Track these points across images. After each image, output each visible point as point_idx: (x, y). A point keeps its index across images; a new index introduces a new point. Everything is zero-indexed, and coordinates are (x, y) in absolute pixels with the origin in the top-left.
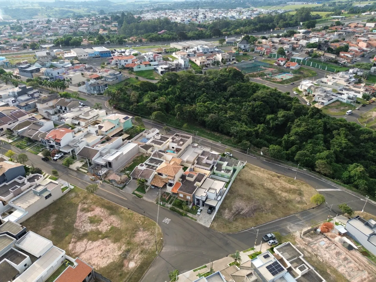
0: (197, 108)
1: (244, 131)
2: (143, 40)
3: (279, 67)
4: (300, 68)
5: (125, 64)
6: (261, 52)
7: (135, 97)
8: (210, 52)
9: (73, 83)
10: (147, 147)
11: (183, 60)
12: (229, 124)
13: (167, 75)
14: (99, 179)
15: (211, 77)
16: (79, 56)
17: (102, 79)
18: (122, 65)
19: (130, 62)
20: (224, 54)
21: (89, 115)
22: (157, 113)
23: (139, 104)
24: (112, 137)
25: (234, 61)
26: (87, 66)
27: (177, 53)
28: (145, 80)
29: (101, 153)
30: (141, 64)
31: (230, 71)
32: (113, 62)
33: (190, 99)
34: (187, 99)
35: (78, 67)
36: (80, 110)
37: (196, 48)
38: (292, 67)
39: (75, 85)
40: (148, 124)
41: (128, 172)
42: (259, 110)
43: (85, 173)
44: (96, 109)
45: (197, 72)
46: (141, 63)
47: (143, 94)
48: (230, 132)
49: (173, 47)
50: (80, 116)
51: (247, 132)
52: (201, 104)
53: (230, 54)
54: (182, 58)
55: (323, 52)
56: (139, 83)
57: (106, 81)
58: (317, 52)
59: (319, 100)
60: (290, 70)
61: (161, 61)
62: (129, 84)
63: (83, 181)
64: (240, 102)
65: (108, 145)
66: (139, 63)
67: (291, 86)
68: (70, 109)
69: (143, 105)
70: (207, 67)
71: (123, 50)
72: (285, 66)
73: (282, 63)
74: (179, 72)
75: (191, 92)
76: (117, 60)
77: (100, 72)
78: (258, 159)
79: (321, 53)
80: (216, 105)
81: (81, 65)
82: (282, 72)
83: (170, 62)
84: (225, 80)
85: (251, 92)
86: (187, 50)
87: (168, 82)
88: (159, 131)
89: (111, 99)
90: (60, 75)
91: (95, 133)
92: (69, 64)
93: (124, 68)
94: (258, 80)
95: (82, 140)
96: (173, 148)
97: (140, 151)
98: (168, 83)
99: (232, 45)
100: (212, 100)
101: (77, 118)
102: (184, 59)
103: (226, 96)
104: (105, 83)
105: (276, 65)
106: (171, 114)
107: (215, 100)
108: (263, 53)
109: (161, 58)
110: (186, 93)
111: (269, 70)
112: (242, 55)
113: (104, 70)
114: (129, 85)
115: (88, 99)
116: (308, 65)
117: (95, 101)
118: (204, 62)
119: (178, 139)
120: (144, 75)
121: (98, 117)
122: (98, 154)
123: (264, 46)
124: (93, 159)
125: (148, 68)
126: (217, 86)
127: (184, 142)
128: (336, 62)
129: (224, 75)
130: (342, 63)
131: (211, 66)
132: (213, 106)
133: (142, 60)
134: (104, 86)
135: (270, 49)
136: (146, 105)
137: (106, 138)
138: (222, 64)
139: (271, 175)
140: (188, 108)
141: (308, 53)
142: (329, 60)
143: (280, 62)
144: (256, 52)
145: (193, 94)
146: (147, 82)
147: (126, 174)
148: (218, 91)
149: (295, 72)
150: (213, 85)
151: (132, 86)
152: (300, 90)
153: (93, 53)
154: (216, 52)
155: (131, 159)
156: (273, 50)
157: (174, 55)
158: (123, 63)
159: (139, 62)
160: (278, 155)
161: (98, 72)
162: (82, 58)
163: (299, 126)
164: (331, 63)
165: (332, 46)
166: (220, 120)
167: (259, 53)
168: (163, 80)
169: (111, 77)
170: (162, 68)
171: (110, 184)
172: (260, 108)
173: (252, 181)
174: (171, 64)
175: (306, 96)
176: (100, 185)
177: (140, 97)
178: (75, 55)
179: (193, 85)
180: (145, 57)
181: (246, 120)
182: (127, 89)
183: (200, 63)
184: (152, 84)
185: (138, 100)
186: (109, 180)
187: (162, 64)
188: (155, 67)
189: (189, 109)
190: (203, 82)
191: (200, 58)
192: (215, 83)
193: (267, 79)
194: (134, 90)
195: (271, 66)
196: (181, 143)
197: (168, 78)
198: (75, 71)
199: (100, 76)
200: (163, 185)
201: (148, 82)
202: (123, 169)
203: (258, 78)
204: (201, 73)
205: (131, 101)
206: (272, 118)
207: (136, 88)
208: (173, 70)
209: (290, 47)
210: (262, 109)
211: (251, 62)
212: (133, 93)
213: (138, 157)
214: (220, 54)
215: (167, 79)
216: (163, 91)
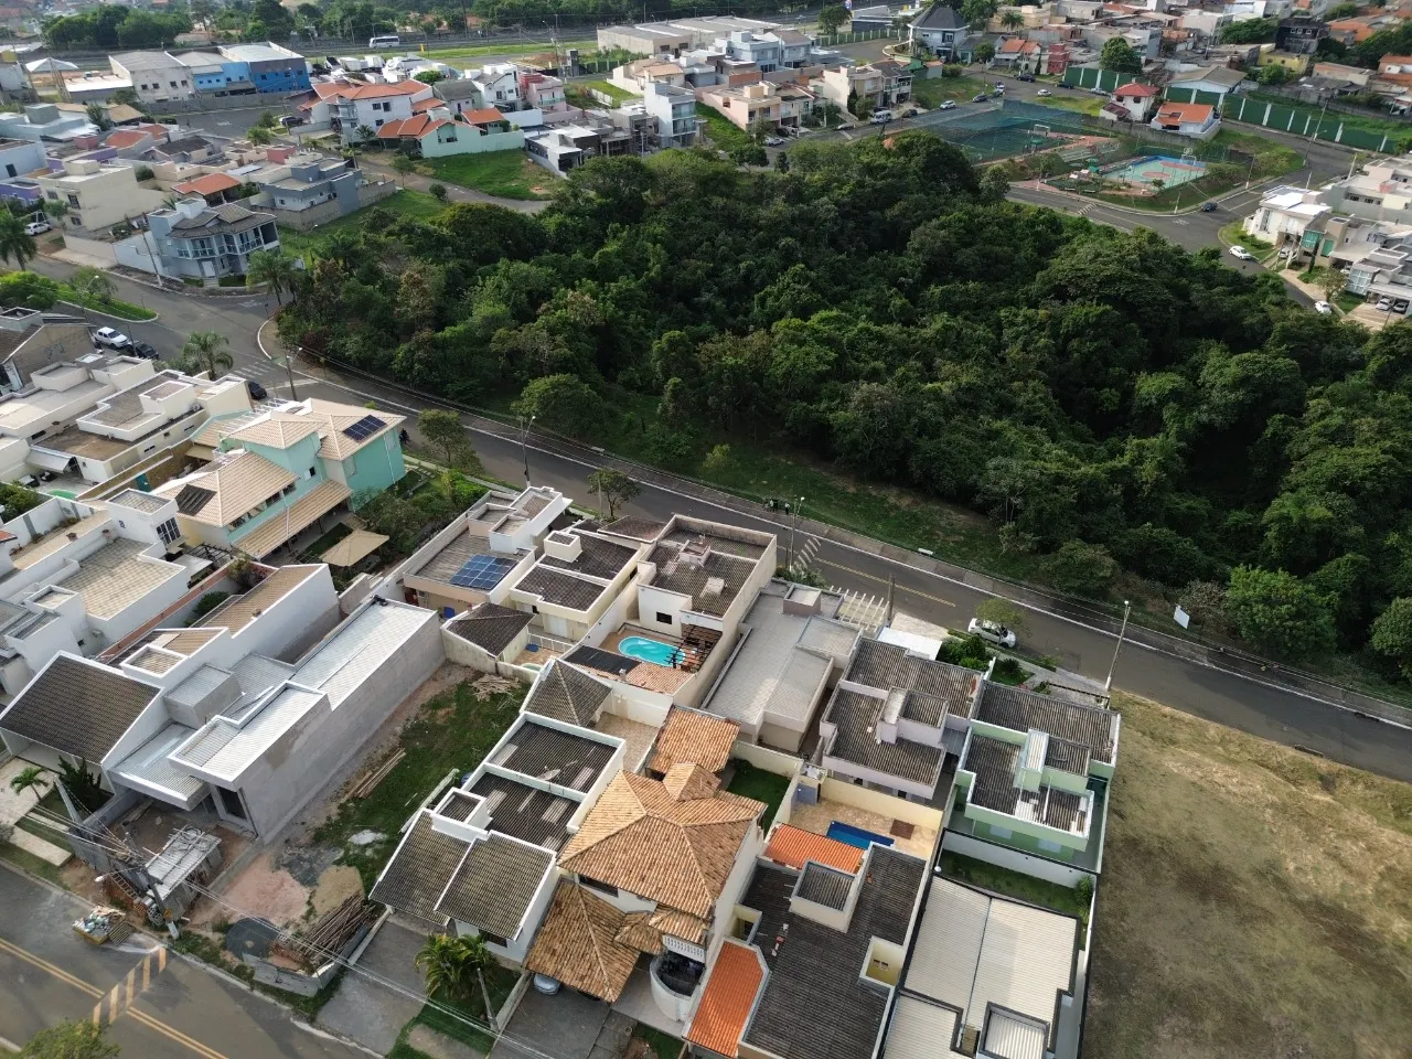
0: (775, 352)
1: (1059, 479)
2: (471, 21)
3: (1122, 127)
4: (1221, 133)
5: (379, 123)
6: (1024, 63)
7: (424, 292)
8: (788, 64)
9: (90, 220)
10: (496, 626)
11: (666, 99)
12: (968, 442)
13: (596, 170)
14: (148, 923)
15: (817, 177)
16: (144, 87)
17: (254, 200)
18: (364, 129)
19: (401, 109)
20: (859, 72)
21: (138, 413)
22: (554, 386)
23: (448, 332)
24: (265, 560)
25: (908, 107)
26: (175, 131)
27: (633, 68)
28: (479, 200)
29: (167, 704)
30: (458, 124)
31: (905, 149)
32: (318, 111)
33: (722, 294)
34: (706, 297)
35: (132, 137)
36: (90, 381)
37: (722, 44)
38: (1190, 129)
39: (99, 235)
40: (500, 448)
41: (366, 837)
42: (1090, 346)
43: (46, 867)
44: (190, 372)
45: (741, 157)
46: (458, 118)
47: (468, 273)
48: (974, 490)
49: (611, 48)
50: (85, 423)
51: (1078, 483)
52: (796, 328)
53: (888, 68)
54: (660, 91)
55: (1306, 58)
56: (447, 214)
57: (273, 208)
58: (1277, 60)
59: (1375, 288)
60: (1178, 142)
61: (556, 106)
62: (393, 221)
63: (23, 954)
64: (978, 309)
65: (226, 637)
66: (450, 118)
67: (1205, 216)
68: (26, 380)
69: (468, 338)
70: (782, 133)
71: (370, 60)
72: (1156, 124)
73: (1137, 111)
74: (654, 159)
75: (725, 259)
76: (337, 102)
77: (241, 164)
78: (1165, 653)
79: (1294, 63)
80: (868, 330)
81: (146, 129)
82: (1142, 151)
83: (603, 113)
84: (889, 197)
85: (1027, 251)
86: (677, 56)
87: (601, 205)
88: (568, 501)
89: (288, 310)
90: (20, 178)
91: (155, 539)
92: (81, 123)
93: (372, 144)
94: (1042, 193)
95: (51, 605)
96: (664, 618)
97: (452, 657)
98: (602, 215)
99: (884, 36)
100: (835, 301)
101: (62, 434)
102: (671, 94)
103: (905, 275)
104: (267, 216)
105: (1112, 116)
106: (629, 385)
107: (849, 299)
108: (1033, 66)
109: (559, 94)
110: (697, 266)
111: (1078, 147)
112: (939, 75)
113: (264, 155)
114: (391, 227)
115: (164, 311)
116: (1253, 117)
117: (204, 319)
118: (766, 110)
119: (688, 556)
120: (473, 178)
121: (201, 420)
122: (147, 717)
123: (1032, 34)
124: (107, 762)
125: (496, 141)
126: (851, 224)
127: (734, 577)
128: (1376, 104)
129: (884, 167)
130: (1403, 107)
131: (803, 130)
132: (853, 332)
133: (463, 105)
134: (256, 231)
135: (1063, 48)
136: (487, 340)
137: (227, 572)
138: (852, 120)
139: (1273, 770)
140: (726, 352)
141: (1238, 64)
142: (1341, 93)
143: (1129, 104)
144: (999, 65)
145: (737, 270)
146: (489, 207)
147: (348, 861)
148: (859, 247)
149: (1205, 151)
150: (834, 221)
151: (408, 229)
152: (1262, 237)
153: (218, 69)
154: (819, 66)
155: (391, 720)
156: (1077, 54)
157: (618, 78)
158: (366, 115)
159: (446, 113)
160: (1299, 638)
161: (233, 163)
162: (160, 94)
163: (1341, 437)
164: (1349, 110)
165: (1340, 32)
166: (914, 420)
167: (1017, 67)
168: (575, 196)
169: (300, 187)
170: (563, 140)
171: (222, 965)
172: (1095, 338)
173: (1203, 848)
174: (610, 122)
175: (1296, 265)
176: (146, 985)
177: (455, 289)
178: (126, 83)
179: (731, 221)
180: (480, 86)
181: (1045, 410)
182: (380, 247)
183: (751, 114)
184: (521, 221)
185: (440, 310)
186: (223, 927)
187: (564, 124)
188: (528, 135)
189: (731, 361)
190: (779, 204)
191: (747, 91)
192: (845, 212)
193: (1080, 187)
194: (417, 252)
195: (1089, 124)
196: (715, 585)
197: (596, 188)
198: (104, 159)
199: (243, 181)
200: (621, 980)
201: (495, 208)
202: (334, 810)
203: (1038, 185)
204: (762, 159)
205: (400, 315)
206: (1175, 394)
207: (428, 245)
208: (619, 148)
209: (1151, 37)
210: (1106, 342)
211: (983, 108)
212: (412, 268)
213: (435, 704)
214: (844, 71)
215: (592, 194)
216: (578, 255)
